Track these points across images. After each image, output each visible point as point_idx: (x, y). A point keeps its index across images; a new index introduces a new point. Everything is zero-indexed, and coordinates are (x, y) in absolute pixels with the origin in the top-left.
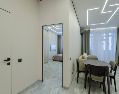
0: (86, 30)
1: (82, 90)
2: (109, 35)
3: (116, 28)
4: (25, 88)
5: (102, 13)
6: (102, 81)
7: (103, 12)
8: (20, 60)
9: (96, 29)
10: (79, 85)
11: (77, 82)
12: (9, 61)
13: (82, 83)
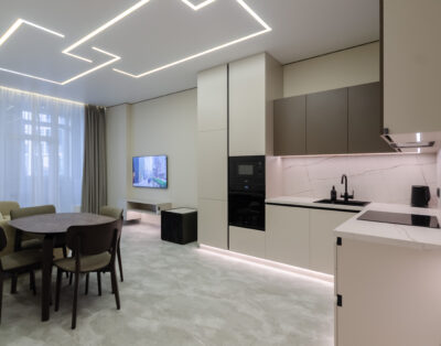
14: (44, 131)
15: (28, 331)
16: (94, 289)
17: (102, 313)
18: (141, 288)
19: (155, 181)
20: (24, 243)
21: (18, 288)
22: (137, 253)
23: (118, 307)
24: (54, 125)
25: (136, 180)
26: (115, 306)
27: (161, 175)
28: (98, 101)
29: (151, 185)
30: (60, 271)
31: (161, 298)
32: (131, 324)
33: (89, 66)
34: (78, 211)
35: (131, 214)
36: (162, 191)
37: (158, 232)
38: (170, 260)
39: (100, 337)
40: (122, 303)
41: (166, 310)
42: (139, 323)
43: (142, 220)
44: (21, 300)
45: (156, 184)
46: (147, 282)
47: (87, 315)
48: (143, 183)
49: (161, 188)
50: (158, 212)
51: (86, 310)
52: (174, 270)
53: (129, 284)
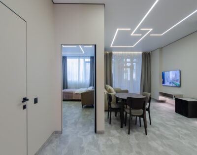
0: (107, 52)
1: (119, 131)
2: (134, 61)
3: (141, 53)
4: (41, 146)
5: (132, 35)
6: (141, 114)
7: (134, 34)
8: (36, 101)
9: (120, 52)
10: (113, 127)
11: (110, 123)
12: (25, 103)
13: (115, 124)
14: (129, 65)
15: (116, 129)
16: (138, 123)
17: (140, 133)
18: (159, 130)
19: (173, 83)
20: (119, 102)
21: (117, 115)
22: (161, 115)
23: (146, 134)
24: (132, 62)
25: (164, 82)
26: (145, 133)
27: (177, 81)
28: (147, 50)
29: (171, 85)
30: (126, 113)
31: (168, 139)
32: (150, 143)
33: (141, 37)
34: (139, 93)
35: (161, 98)
36: (177, 89)
37: (174, 108)
38: (178, 123)
39: (137, 142)
40: (148, 133)
41: (169, 145)
42: (154, 144)
43: (167, 101)
44: (117, 119)
45: (174, 85)
46: (162, 129)
47: (134, 132)
48: (167, 84)
49: (176, 86)
50: (174, 98)
51: (134, 130)
52: (179, 129)
53: (154, 127)
